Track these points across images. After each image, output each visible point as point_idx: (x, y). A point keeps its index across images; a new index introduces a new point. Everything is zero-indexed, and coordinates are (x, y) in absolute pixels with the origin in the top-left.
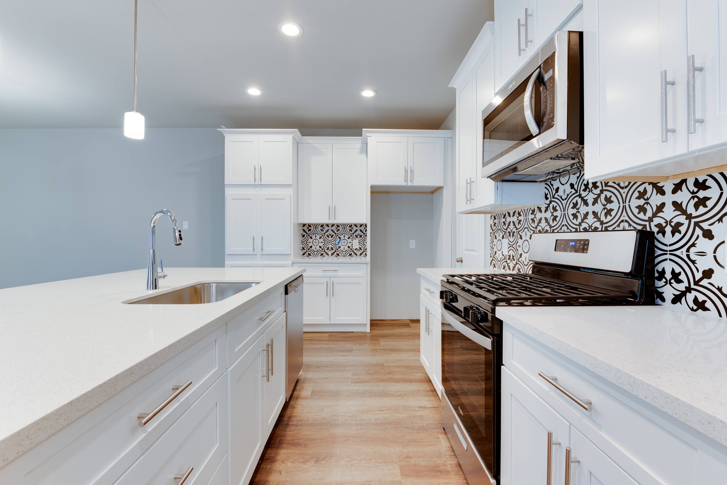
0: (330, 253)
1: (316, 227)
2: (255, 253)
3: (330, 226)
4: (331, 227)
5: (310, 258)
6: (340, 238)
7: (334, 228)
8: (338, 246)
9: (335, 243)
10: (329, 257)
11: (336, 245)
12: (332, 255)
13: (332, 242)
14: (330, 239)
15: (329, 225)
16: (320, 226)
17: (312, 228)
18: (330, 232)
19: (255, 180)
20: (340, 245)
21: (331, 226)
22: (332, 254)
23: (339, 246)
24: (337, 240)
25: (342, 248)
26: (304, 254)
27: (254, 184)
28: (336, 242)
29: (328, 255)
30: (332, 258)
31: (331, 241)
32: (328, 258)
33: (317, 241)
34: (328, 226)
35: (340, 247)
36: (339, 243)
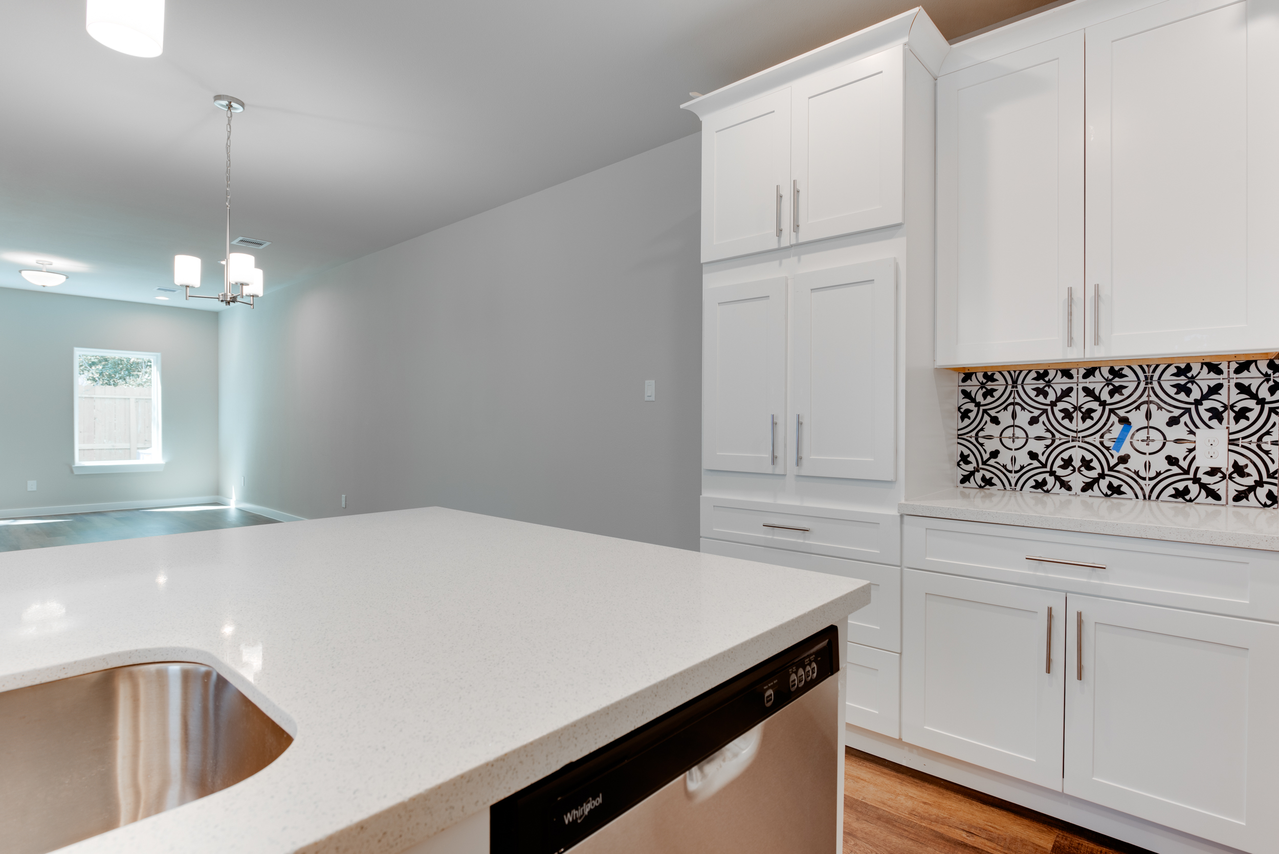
0: (1077, 481)
1: (1015, 382)
2: (779, 470)
3: (1078, 374)
4: (1081, 380)
5: (991, 495)
6: (1124, 421)
7: (1096, 383)
8: (1117, 455)
9: (1102, 443)
10: (1073, 498)
11: (1108, 449)
12: (1084, 490)
13: (1086, 439)
14: (1078, 423)
15: (1074, 372)
16: (1033, 374)
17: (999, 386)
18: (1078, 398)
19: (779, 231)
20: (1125, 449)
21: (1081, 376)
22: (1087, 487)
23: (1122, 453)
24: (1109, 431)
25: (1136, 463)
26: (965, 479)
27: (776, 246)
28: (1107, 436)
29: (1069, 488)
30: (1084, 503)
31: (1080, 435)
32: (1069, 502)
33: (1019, 433)
34: (1070, 377)
35: (1124, 459)
36: (1119, 441)
